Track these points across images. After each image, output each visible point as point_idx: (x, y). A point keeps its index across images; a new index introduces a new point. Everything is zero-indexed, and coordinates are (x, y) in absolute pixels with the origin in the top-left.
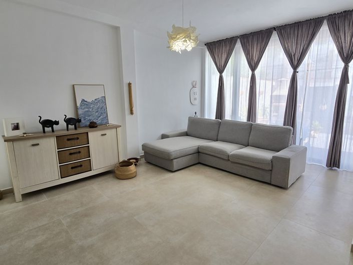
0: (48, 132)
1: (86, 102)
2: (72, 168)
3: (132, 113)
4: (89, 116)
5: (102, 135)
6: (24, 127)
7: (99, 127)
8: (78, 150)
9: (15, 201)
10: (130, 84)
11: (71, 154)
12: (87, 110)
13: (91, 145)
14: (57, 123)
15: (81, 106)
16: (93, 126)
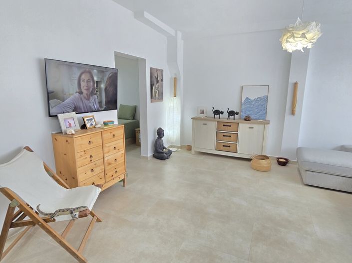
0: (217, 118)
1: (249, 99)
2: (223, 146)
3: (293, 113)
4: (249, 111)
5: (250, 128)
6: (206, 112)
7: (252, 121)
8: (229, 135)
9: (190, 153)
10: (296, 84)
11: (224, 136)
12: (248, 106)
13: (239, 133)
14: (222, 113)
15: (244, 102)
16: (247, 119)
